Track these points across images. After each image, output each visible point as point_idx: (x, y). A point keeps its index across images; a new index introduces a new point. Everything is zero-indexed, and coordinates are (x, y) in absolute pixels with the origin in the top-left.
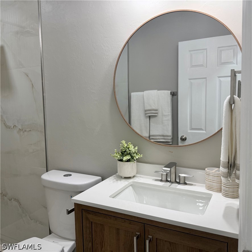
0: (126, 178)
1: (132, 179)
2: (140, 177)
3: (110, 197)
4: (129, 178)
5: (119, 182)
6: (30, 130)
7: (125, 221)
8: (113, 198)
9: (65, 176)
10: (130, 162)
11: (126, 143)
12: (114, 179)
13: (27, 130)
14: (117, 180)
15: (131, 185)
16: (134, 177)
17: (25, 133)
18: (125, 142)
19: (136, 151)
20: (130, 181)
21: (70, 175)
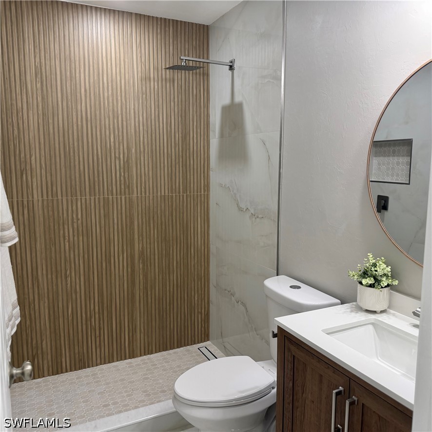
0: (368, 311)
1: (377, 315)
2: (394, 315)
3: (323, 331)
4: (374, 312)
5: (353, 314)
6: (262, 217)
7: (328, 367)
8: (328, 334)
9: (291, 287)
10: (374, 287)
11: (375, 257)
12: (348, 309)
13: (260, 216)
14: (352, 311)
15: (373, 324)
16: (382, 312)
17: (258, 219)
18: (371, 256)
19: (389, 274)
20: (370, 318)
21: (299, 287)
